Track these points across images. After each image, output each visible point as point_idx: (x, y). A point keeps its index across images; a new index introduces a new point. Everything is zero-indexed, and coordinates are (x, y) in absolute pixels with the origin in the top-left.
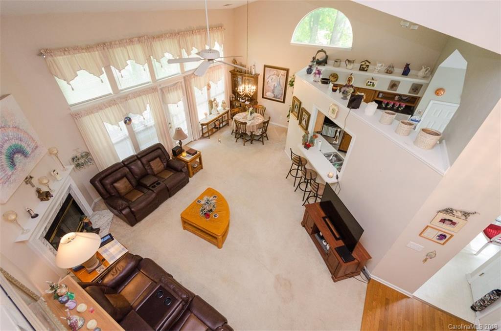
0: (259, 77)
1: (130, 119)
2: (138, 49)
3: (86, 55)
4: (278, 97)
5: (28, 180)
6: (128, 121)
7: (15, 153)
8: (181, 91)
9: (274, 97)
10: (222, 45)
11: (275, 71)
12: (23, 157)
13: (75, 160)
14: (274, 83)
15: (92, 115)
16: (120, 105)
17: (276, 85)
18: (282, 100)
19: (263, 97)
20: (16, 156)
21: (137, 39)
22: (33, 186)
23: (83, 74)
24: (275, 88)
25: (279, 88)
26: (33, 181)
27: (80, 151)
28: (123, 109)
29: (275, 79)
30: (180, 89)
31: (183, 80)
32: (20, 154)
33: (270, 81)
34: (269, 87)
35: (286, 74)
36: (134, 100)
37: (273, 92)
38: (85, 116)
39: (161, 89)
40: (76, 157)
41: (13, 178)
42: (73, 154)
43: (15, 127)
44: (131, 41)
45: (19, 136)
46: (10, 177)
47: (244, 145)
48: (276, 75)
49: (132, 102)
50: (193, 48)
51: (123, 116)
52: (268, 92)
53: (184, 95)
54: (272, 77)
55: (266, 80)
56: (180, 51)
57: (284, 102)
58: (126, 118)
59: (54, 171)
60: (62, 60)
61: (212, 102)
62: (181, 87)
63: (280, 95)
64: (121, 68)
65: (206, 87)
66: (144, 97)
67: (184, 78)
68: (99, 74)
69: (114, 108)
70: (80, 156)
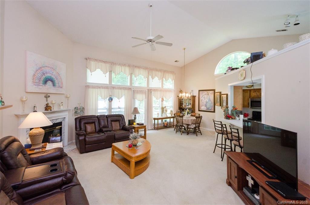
0: (196, 98)
1: (112, 99)
2: (127, 69)
3: (103, 64)
4: (210, 109)
5: (47, 97)
6: (111, 100)
7: (50, 80)
8: (145, 95)
9: (207, 109)
10: (173, 81)
11: (206, 92)
12: (52, 85)
13: (76, 109)
14: (206, 100)
15: (95, 89)
16: (110, 90)
17: (207, 101)
18: (213, 111)
19: (199, 111)
20: (49, 81)
21: (127, 65)
22: (47, 101)
23: (98, 71)
24: (207, 103)
25: (210, 103)
26: (49, 99)
27: (81, 105)
28: (110, 92)
29: (206, 97)
30: (144, 94)
31: (147, 90)
32: (52, 83)
33: (203, 99)
34: (203, 103)
35: (213, 93)
36: (117, 90)
37: (206, 106)
38: (91, 88)
39: (134, 91)
40: (77, 108)
41: (40, 87)
42: (77, 106)
43: (58, 74)
44: (124, 65)
45: (57, 77)
46: (40, 86)
47: (181, 134)
48: (207, 94)
49: (116, 91)
50: (156, 77)
51: (109, 96)
52: (202, 106)
53: (146, 98)
54: (204, 96)
55: (200, 99)
56: (148, 76)
57: (214, 112)
58: (110, 98)
59: (62, 103)
60: (93, 63)
61: (163, 108)
62: (145, 93)
63: (211, 107)
64: (116, 74)
65: (161, 99)
66: (123, 90)
67: (148, 90)
68: (105, 73)
69: (106, 90)
70: (79, 108)
